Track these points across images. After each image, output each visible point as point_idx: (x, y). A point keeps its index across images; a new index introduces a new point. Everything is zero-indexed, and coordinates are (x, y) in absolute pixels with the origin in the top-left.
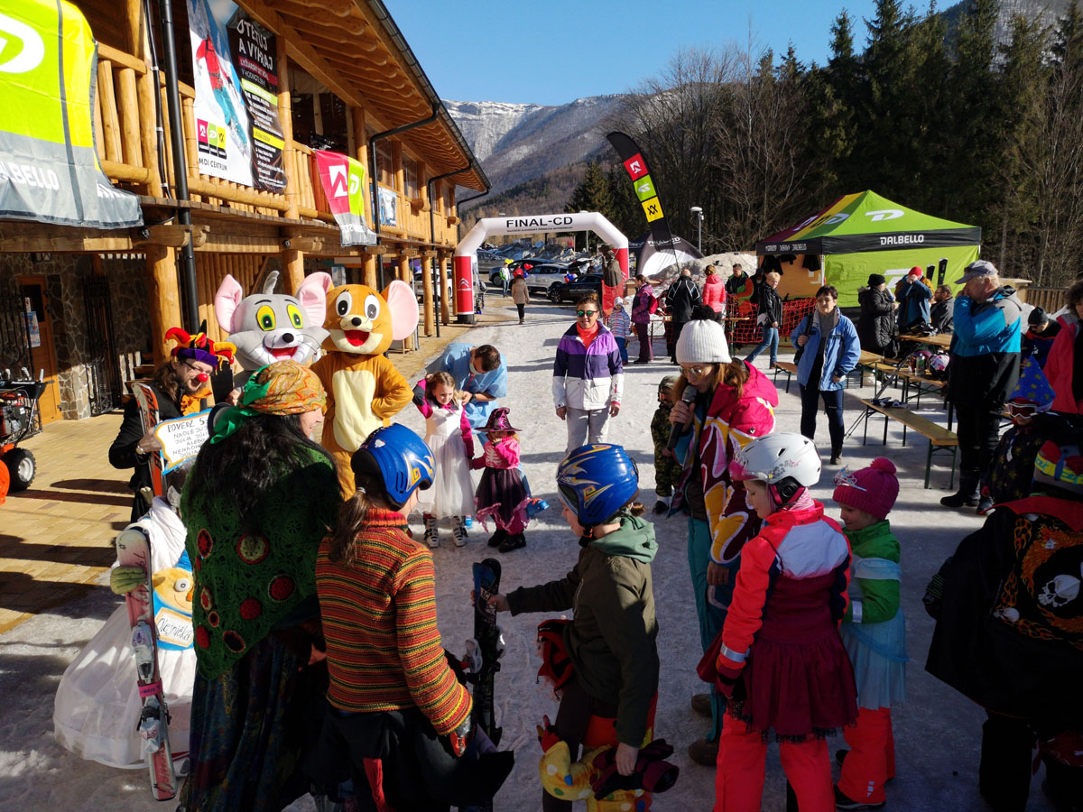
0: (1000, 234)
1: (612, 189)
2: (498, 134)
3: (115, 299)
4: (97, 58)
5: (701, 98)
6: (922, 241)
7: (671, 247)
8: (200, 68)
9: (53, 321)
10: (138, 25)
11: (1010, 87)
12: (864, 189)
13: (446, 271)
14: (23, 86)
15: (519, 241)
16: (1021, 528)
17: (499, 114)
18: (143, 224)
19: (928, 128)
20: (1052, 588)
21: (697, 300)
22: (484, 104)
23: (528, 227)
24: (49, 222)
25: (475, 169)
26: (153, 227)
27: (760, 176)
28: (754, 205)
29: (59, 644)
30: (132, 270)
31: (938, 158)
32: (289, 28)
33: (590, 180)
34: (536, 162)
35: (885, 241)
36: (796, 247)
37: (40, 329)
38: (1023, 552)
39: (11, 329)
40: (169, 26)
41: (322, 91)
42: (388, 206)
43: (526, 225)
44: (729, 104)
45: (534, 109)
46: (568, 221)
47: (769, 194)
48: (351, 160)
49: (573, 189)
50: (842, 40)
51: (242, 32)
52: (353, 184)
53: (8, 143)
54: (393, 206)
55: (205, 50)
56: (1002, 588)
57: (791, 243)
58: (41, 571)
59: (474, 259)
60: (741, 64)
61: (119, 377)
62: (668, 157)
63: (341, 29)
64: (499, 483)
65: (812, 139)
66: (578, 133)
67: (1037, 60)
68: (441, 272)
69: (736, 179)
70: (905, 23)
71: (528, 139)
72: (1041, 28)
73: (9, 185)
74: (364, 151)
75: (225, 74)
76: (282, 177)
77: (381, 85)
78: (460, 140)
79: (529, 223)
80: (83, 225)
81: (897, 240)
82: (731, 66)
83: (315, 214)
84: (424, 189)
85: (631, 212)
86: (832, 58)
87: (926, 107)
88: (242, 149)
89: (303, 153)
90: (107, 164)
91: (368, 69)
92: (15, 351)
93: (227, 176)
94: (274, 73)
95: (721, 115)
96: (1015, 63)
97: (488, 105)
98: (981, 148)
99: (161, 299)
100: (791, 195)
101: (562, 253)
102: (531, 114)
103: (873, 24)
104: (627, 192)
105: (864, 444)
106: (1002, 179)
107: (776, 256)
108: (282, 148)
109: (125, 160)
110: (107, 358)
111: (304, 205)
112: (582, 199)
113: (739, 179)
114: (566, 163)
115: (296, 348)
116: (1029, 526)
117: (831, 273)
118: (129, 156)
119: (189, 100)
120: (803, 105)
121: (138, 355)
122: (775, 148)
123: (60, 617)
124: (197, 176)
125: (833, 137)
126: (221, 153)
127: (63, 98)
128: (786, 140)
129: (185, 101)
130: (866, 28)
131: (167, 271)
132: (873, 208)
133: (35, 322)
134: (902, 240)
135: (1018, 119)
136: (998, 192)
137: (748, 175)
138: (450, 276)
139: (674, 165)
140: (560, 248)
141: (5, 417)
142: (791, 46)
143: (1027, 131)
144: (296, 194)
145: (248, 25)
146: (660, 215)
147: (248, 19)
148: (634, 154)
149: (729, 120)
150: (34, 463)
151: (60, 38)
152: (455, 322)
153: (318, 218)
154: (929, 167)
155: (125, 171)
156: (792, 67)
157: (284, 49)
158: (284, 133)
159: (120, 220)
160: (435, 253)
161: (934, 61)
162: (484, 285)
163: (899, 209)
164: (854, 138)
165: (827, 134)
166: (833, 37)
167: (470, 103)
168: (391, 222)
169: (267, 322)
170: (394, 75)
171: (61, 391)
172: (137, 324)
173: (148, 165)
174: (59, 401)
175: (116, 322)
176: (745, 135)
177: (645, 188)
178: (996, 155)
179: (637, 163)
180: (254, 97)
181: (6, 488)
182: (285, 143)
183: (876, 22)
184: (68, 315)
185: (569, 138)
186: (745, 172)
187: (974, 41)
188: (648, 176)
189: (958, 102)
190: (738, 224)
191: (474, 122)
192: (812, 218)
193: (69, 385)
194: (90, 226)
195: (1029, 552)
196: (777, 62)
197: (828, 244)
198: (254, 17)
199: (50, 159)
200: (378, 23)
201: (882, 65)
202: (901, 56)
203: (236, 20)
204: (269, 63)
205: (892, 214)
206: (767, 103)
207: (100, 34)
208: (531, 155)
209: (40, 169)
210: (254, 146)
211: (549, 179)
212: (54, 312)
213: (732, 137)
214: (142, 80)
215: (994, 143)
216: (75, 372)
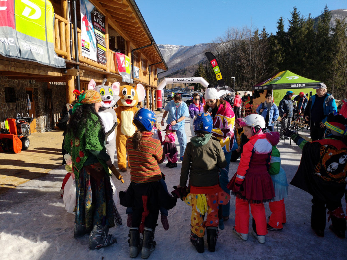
0: (332, 88)
1: (206, 72)
2: (171, 55)
3: (54, 97)
4: (54, 18)
5: (235, 43)
6: (304, 86)
7: (225, 89)
8: (83, 24)
9: (35, 102)
10: (66, 10)
11: (335, 41)
12: (286, 70)
13: (154, 95)
14: (35, 23)
15: (177, 87)
16: (322, 149)
17: (171, 49)
18: (65, 67)
19: (308, 54)
20: (331, 166)
21: (232, 103)
22: (167, 45)
23: (180, 81)
24: (41, 63)
25: (164, 63)
26: (68, 70)
27: (254, 68)
28: (252, 77)
29: (38, 187)
30: (59, 88)
31: (311, 64)
32: (109, 14)
33: (200, 69)
34: (182, 64)
35: (292, 86)
36: (264, 88)
37: (31, 104)
38: (322, 157)
39: (23, 103)
40: (75, 10)
41: (117, 36)
42: (137, 72)
43: (179, 81)
44: (244, 45)
45: (182, 47)
46: (192, 80)
47: (257, 74)
48: (126, 56)
49: (194, 72)
50: (281, 26)
51: (95, 15)
52: (127, 64)
53: (30, 39)
54: (138, 72)
55: (85, 19)
56: (316, 168)
57: (262, 86)
58: (32, 169)
59: (163, 92)
60: (248, 33)
61: (54, 121)
62: (224, 62)
63: (125, 15)
64: (169, 147)
65: (271, 57)
66: (196, 55)
67: (343, 33)
68: (152, 95)
69: (246, 69)
70: (301, 21)
71: (180, 56)
72: (345, 23)
73: (30, 51)
74: (130, 54)
75: (90, 27)
76: (106, 60)
77: (136, 33)
78: (159, 52)
79: (180, 80)
80: (50, 65)
81: (296, 86)
82: (245, 33)
83: (115, 72)
84: (148, 68)
85: (212, 79)
86: (277, 32)
87: (307, 47)
88: (94, 50)
89: (112, 53)
90: (56, 49)
91: (132, 28)
92: (24, 110)
93: (90, 57)
94: (104, 28)
95: (242, 49)
96: (336, 34)
97: (168, 46)
98: (325, 61)
99: (70, 92)
100: (264, 75)
101: (190, 91)
102: (181, 49)
103: (291, 21)
104: (211, 73)
105: (284, 144)
106: (333, 71)
107: (258, 91)
108: (105, 51)
109: (61, 49)
110: (50, 114)
111: (112, 69)
112: (197, 75)
113: (247, 69)
114: (192, 64)
115: (111, 101)
116: (324, 148)
117: (275, 96)
118: (62, 48)
119: (79, 33)
120: (268, 46)
121: (59, 114)
122: (259, 59)
123: (38, 180)
124: (81, 56)
125: (277, 56)
126: (88, 50)
127: (46, 28)
128: (262, 57)
129: (78, 34)
130: (288, 22)
131: (72, 84)
132: (289, 76)
133: (30, 102)
134: (298, 86)
135: (337, 52)
136: (331, 75)
137: (250, 68)
138: (155, 97)
139: (226, 64)
140: (189, 89)
141: (22, 127)
142: (264, 27)
143: (340, 55)
144: (109, 65)
145: (97, 13)
146: (221, 78)
147: (97, 11)
148: (214, 59)
149: (244, 50)
150: (29, 142)
151: (46, 10)
152: (156, 111)
153: (115, 73)
154: (308, 67)
155: (61, 52)
156: (264, 34)
157: (107, 21)
158: (106, 46)
159: (59, 65)
160: (150, 88)
161: (310, 33)
162: (166, 101)
163: (297, 76)
164: (284, 57)
165: (276, 55)
166: (278, 25)
167: (162, 45)
168: (137, 77)
169: (103, 93)
170: (140, 30)
171: (37, 123)
172: (60, 105)
173: (67, 51)
174: (36, 127)
175: (53, 104)
176: (249, 55)
177: (217, 70)
178: (330, 63)
179: (214, 62)
180: (98, 35)
181: (21, 148)
182: (107, 50)
183: (292, 20)
184: (40, 100)
185: (193, 56)
186: (249, 67)
187: (323, 27)
188: (218, 66)
189: (318, 46)
190: (247, 83)
191: (163, 51)
192: (269, 79)
193: (39, 122)
194: (52, 66)
195: (324, 156)
196: (260, 32)
197: (274, 86)
198: (99, 10)
199: (42, 45)
200: (136, 13)
201: (293, 34)
202: (300, 31)
203: (93, 11)
204: (103, 25)
205: (295, 78)
206: (256, 45)
207: (56, 12)
208: (181, 62)
209: (39, 48)
210: (98, 49)
211: (186, 69)
212: (35, 99)
213: (245, 56)
214: (66, 26)
215: (329, 60)
216: (41, 118)
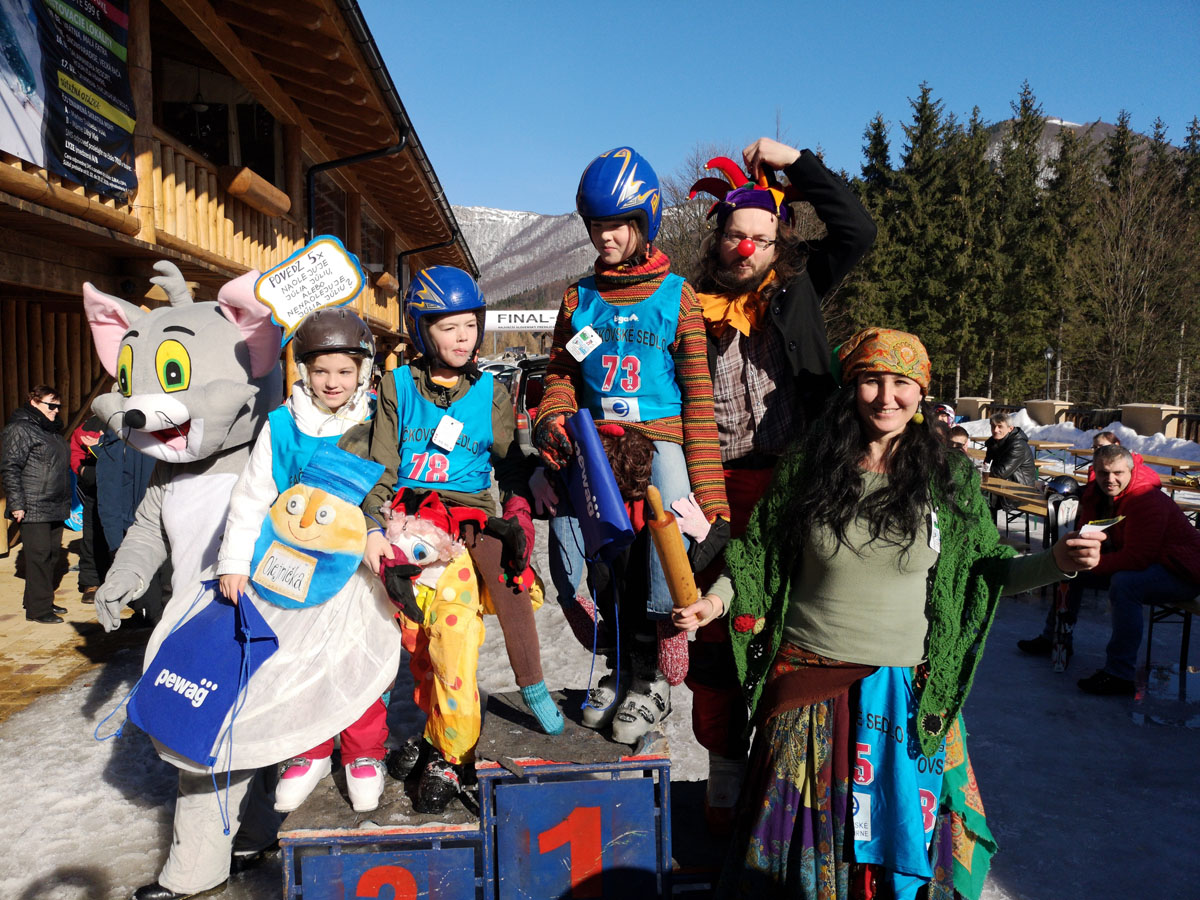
23: (525, 323)
43: (522, 321)
50: (877, 148)
70: (946, 131)
72: (1092, 144)
74: (296, 185)
86: (866, 165)
96: (1064, 179)
102: (528, 223)
103: (911, 130)
130: (904, 133)
144: (151, 208)
154: (975, 287)
166: (867, 143)
182: (136, 123)
183: (915, 128)
208: (526, 265)
